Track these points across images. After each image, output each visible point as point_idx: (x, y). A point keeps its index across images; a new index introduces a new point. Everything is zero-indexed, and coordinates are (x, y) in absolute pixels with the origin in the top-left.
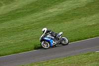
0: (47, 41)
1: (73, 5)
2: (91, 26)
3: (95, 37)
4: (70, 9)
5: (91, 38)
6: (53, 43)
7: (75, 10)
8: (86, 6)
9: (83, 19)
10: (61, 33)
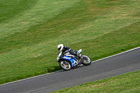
0: (67, 60)
1: (11, 29)
2: (36, 59)
3: (42, 73)
4: (6, 36)
5: (36, 75)
6: (75, 62)
7: (13, 36)
8: (28, 31)
9: (25, 49)
10: (80, 51)
